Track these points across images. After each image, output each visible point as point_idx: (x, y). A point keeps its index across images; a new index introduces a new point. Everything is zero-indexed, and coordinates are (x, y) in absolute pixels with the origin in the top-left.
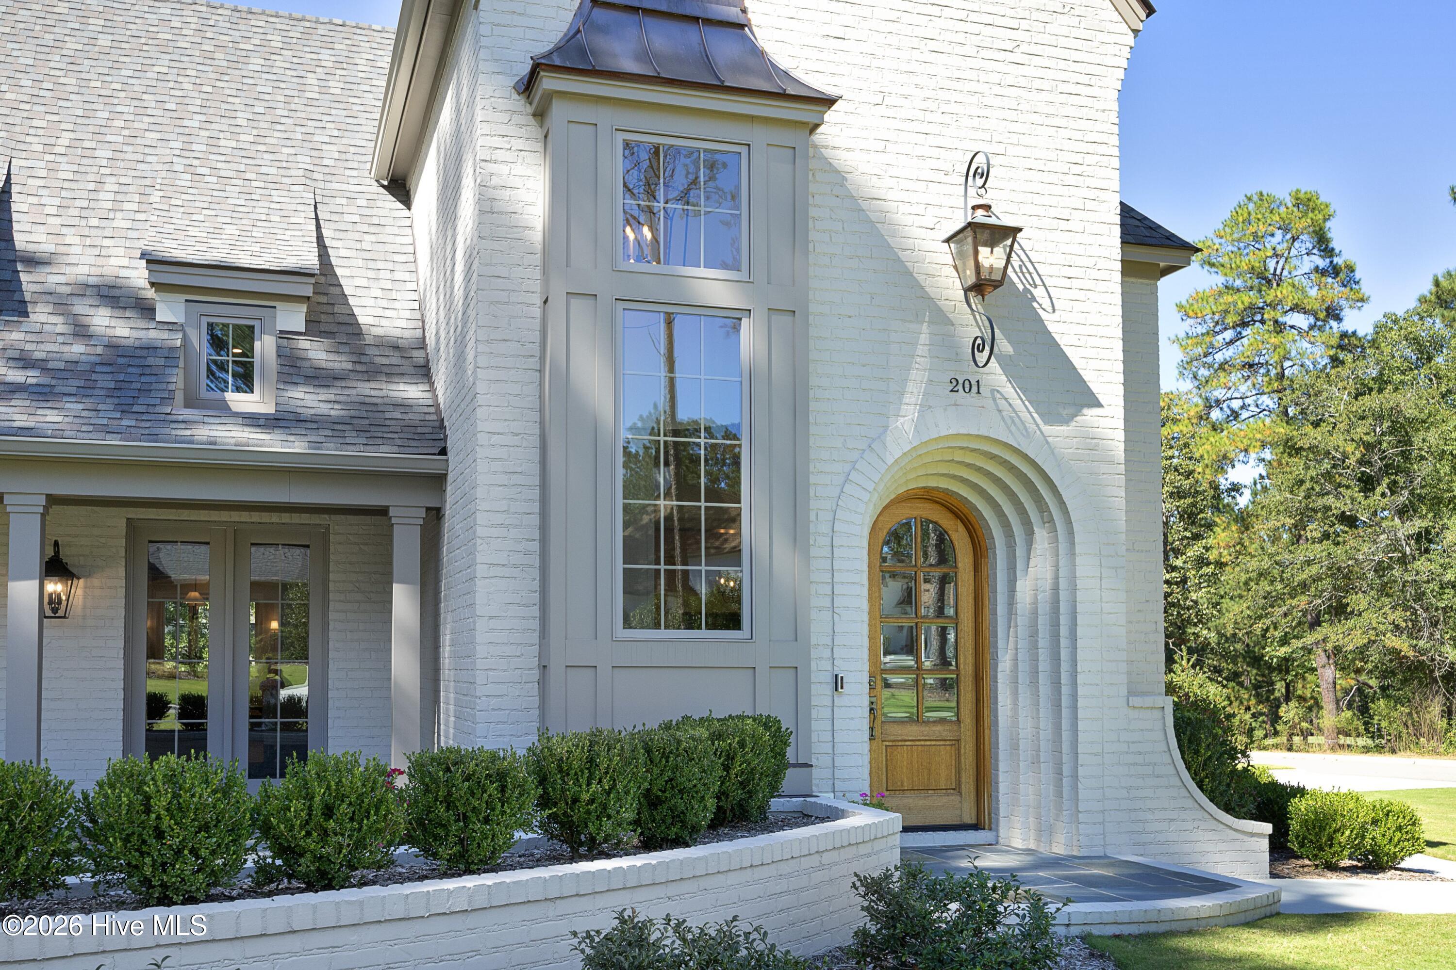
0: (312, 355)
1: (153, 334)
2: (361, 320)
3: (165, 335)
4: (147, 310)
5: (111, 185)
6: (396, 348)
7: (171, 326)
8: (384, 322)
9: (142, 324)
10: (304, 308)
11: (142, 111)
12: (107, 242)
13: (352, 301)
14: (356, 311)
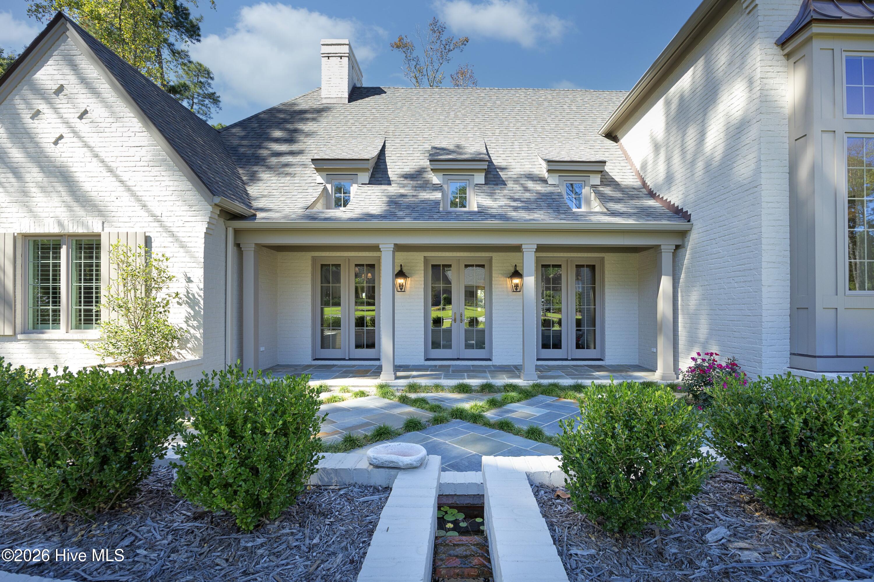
0: (606, 192)
1: (549, 188)
2: (617, 180)
3: (554, 188)
4: (544, 181)
5: (516, 143)
6: (634, 188)
7: (554, 185)
8: (625, 180)
9: (545, 185)
10: (599, 176)
11: (518, 121)
12: (522, 161)
13: (610, 174)
14: (613, 177)
